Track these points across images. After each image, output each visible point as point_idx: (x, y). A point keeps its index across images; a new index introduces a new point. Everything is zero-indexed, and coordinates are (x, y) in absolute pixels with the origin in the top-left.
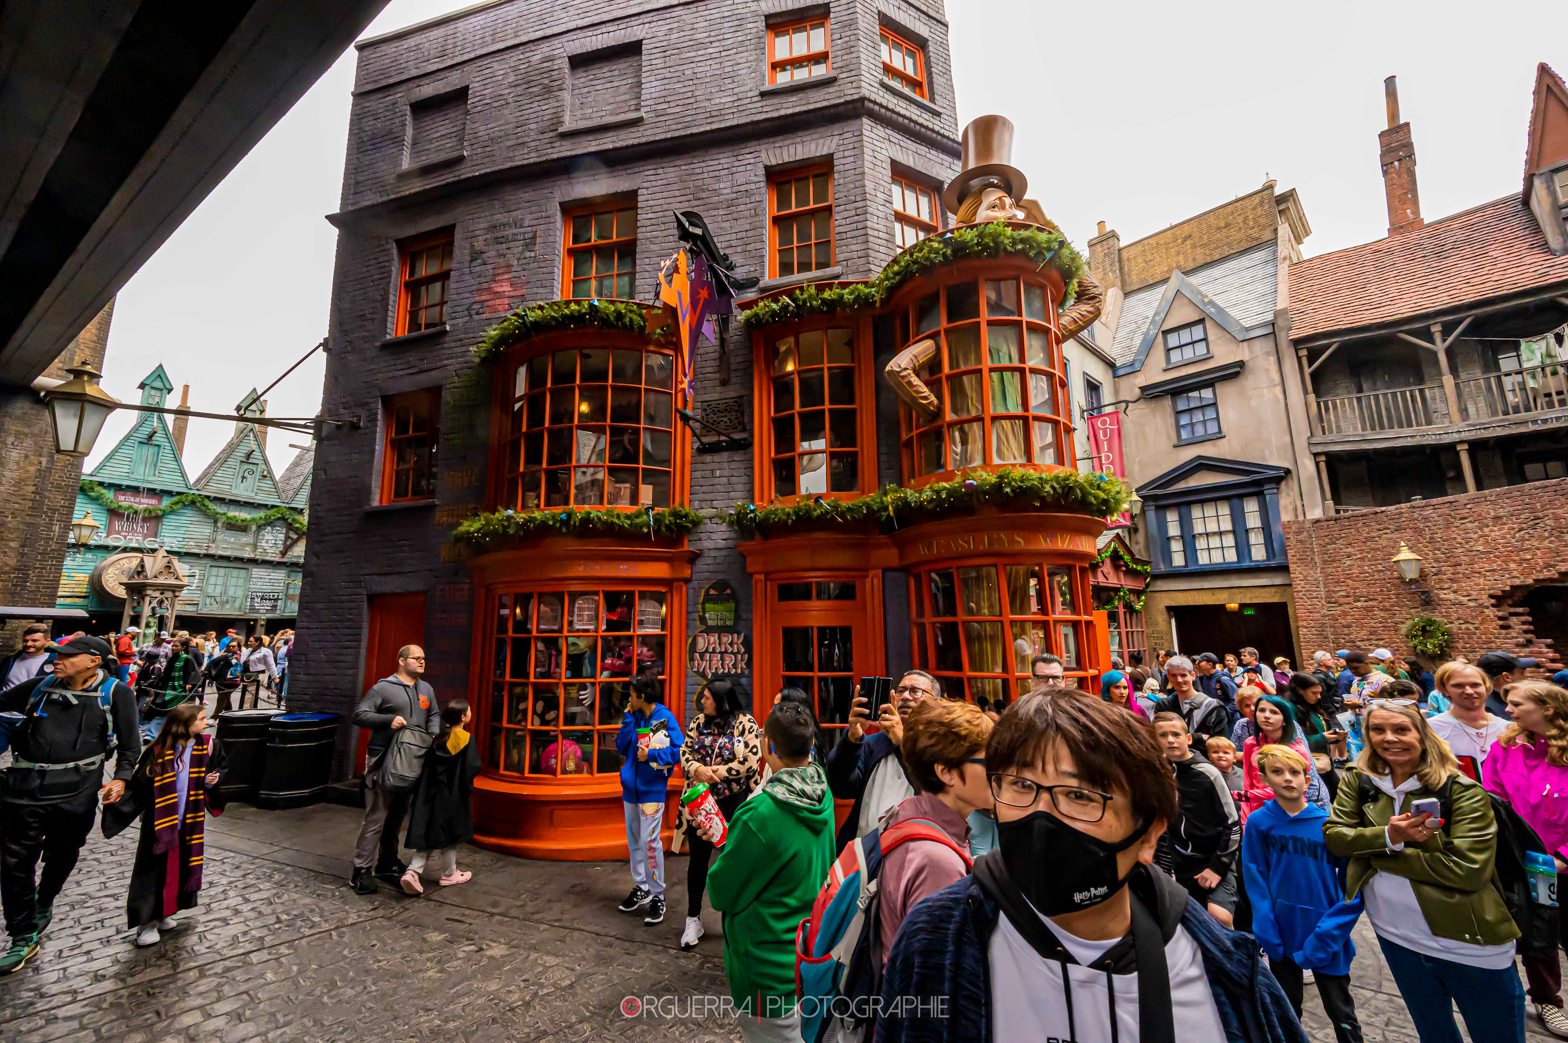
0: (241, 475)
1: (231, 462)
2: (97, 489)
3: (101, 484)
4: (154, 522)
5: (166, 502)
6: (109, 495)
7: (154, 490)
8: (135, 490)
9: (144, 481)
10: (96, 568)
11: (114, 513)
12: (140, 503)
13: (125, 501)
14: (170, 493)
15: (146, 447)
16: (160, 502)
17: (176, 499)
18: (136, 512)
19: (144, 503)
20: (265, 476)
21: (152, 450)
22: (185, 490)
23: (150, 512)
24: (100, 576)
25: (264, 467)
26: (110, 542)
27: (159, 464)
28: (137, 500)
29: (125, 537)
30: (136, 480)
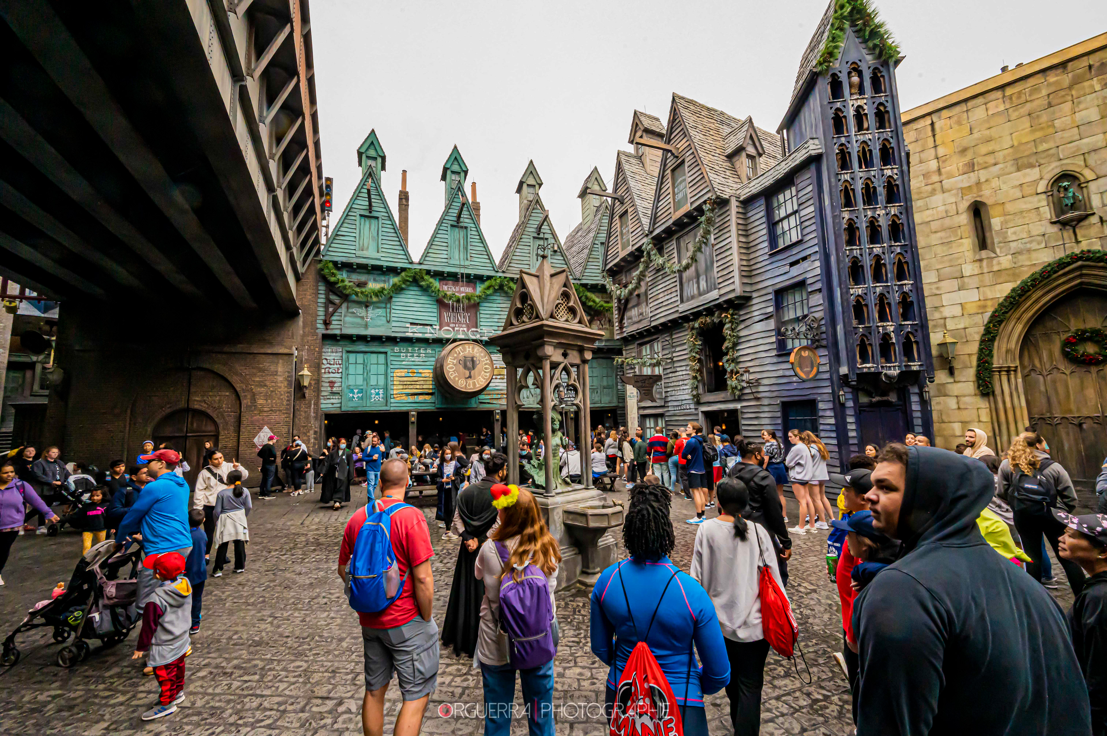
0: (535, 253)
1: (526, 239)
2: (426, 277)
3: (428, 272)
4: (473, 311)
5: (480, 288)
6: (436, 284)
7: (468, 276)
8: (453, 277)
9: (460, 266)
10: (437, 361)
11: (441, 303)
12: (460, 292)
13: (449, 289)
14: (480, 278)
15: (457, 230)
16: (475, 288)
17: (487, 284)
18: (458, 301)
19: (463, 291)
20: (555, 251)
21: (462, 233)
22: (492, 273)
23: (469, 299)
24: (442, 367)
25: (553, 241)
26: (443, 335)
27: (469, 247)
28: (457, 289)
29: (453, 328)
30: (454, 266)
